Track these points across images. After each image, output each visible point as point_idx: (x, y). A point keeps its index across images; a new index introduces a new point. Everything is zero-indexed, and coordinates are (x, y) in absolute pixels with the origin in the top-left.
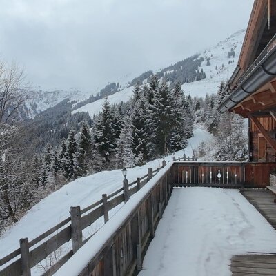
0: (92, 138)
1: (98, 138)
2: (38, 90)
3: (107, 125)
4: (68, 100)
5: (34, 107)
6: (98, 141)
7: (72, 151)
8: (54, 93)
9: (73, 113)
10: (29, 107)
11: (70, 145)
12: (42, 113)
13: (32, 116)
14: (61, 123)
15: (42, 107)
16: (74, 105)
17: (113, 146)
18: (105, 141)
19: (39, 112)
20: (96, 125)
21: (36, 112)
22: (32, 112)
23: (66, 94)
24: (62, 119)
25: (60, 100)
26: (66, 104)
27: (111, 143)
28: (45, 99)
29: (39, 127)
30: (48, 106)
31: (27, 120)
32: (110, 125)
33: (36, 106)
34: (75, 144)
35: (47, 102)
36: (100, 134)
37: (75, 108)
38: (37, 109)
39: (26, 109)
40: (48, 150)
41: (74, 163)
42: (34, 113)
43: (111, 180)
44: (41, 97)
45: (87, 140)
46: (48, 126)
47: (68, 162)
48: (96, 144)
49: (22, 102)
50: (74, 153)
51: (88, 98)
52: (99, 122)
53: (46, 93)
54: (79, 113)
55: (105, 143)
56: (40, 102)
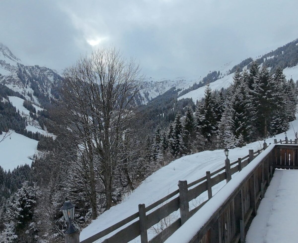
0: (195, 121)
1: (201, 121)
2: (149, 81)
3: (209, 110)
4: (175, 88)
5: (147, 95)
6: (200, 123)
7: (178, 132)
8: (163, 82)
9: (178, 99)
10: (143, 95)
11: (177, 127)
12: (153, 100)
13: (145, 103)
14: (169, 108)
15: (153, 95)
16: (179, 93)
17: (214, 128)
18: (207, 124)
19: (150, 99)
20: (199, 109)
21: (148, 99)
22: (145, 99)
23: (173, 83)
24: (169, 104)
25: (168, 89)
26: (173, 92)
27: (212, 125)
28: (155, 88)
29: (151, 112)
30: (158, 94)
31: (141, 106)
32: (212, 110)
33: (148, 94)
34: (181, 126)
35: (157, 91)
36: (203, 118)
37: (182, 94)
38: (149, 97)
39: (140, 96)
40: (158, 131)
41: (180, 142)
42: (147, 100)
43: (213, 159)
44: (153, 86)
45: (191, 123)
46: (157, 111)
47: (174, 141)
48: (199, 127)
49: (137, 91)
50: (180, 134)
51: (192, 86)
52: (202, 107)
53: (156, 83)
54: (183, 99)
55: (207, 125)
56: (152, 91)
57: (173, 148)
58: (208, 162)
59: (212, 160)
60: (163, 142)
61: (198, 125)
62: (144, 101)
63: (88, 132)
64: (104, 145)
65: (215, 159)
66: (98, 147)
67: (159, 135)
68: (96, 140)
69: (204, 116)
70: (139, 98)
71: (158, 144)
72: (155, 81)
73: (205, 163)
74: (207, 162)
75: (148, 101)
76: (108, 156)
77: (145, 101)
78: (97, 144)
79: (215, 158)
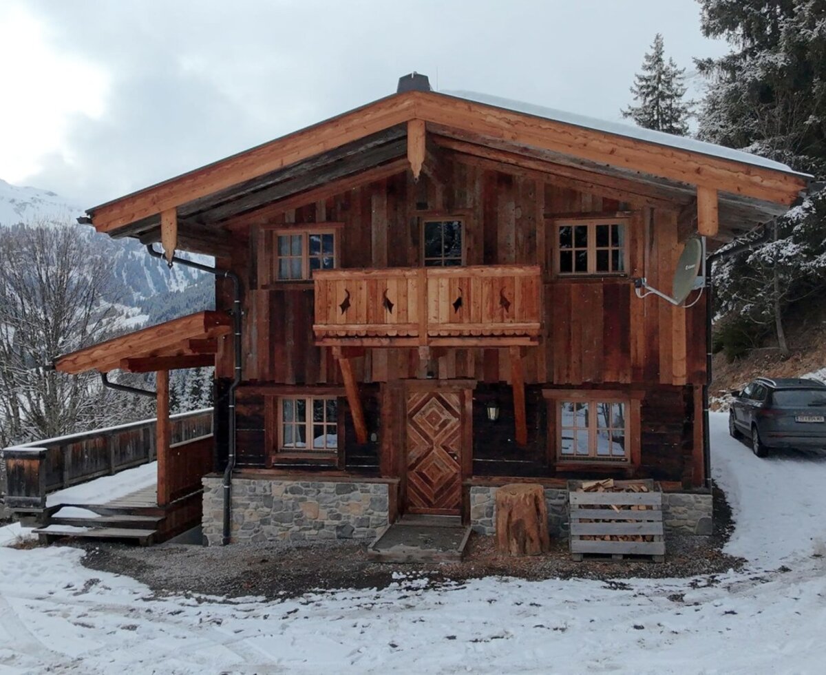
13: (179, 285)
31: (168, 296)
42: (184, 277)
60: (209, 397)
62: (177, 281)
63: (12, 381)
64: (47, 407)
66: (32, 409)
67: (199, 380)
68: (29, 396)
71: (196, 402)
75: (188, 280)
76: (56, 428)
77: (180, 281)
78: (32, 404)
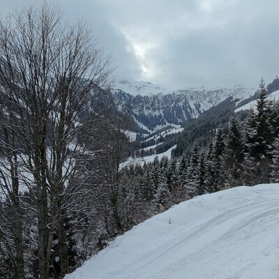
0: (244, 139)
1: (251, 137)
2: (201, 90)
3: (263, 122)
4: (231, 98)
5: (198, 106)
6: (250, 141)
7: (219, 152)
8: (217, 91)
9: (236, 111)
10: (193, 107)
11: (217, 145)
12: (205, 112)
13: (195, 116)
14: (224, 121)
15: (206, 106)
16: (237, 103)
17: (270, 147)
18: (260, 141)
19: (202, 112)
20: (249, 121)
21: (199, 112)
22: (196, 111)
23: (229, 92)
24: (224, 118)
25: (223, 99)
26: (230, 103)
27: (268, 143)
28: (208, 99)
29: (202, 127)
30: (211, 106)
31: (191, 120)
32: (267, 121)
33: (200, 106)
34: (223, 144)
35: (210, 101)
36: (254, 132)
37: (239, 106)
38: (201, 109)
39: (190, 109)
41: (221, 166)
43: (249, 203)
44: (205, 97)
45: (237, 140)
46: (210, 126)
47: (214, 165)
48: (248, 145)
49: (186, 103)
50: (221, 154)
51: (253, 95)
52: (253, 117)
53: (210, 93)
54: (242, 111)
55: (261, 143)
56: (204, 101)
57: (212, 173)
58: (237, 208)
59: (246, 206)
61: (247, 143)
62: (195, 114)
65: (252, 204)
69: (255, 131)
70: (189, 110)
72: (207, 90)
73: (232, 211)
74: (235, 210)
75: (199, 114)
79: (253, 202)
